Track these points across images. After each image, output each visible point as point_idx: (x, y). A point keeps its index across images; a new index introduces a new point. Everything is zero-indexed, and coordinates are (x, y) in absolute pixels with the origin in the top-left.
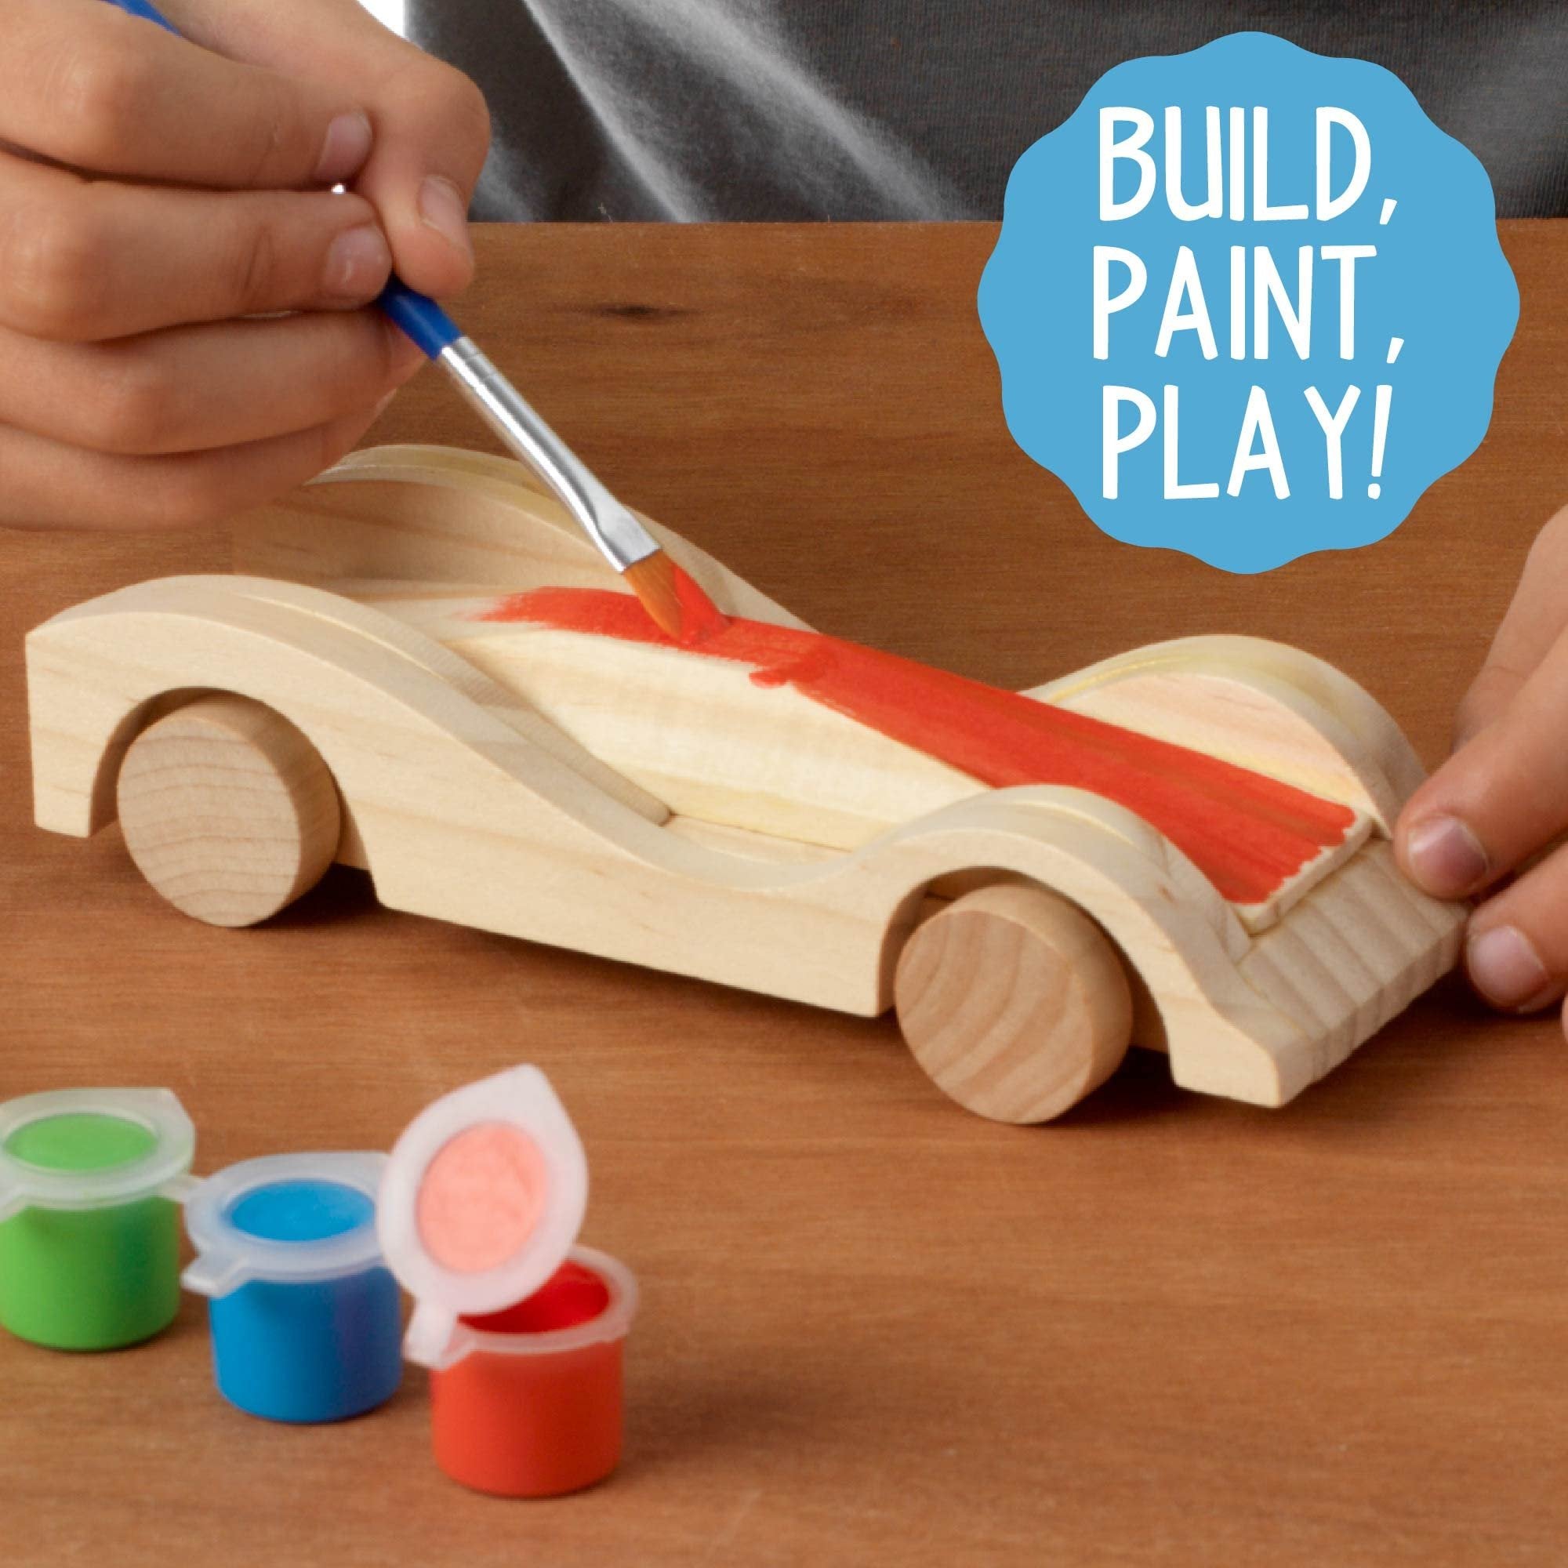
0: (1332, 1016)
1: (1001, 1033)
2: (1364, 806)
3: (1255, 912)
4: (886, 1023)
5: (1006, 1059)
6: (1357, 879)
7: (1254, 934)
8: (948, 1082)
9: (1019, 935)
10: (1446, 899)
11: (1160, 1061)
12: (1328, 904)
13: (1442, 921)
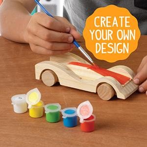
0: (129, 93)
1: (105, 94)
2: (131, 78)
3: (123, 85)
4: (97, 93)
5: (105, 96)
6: (131, 83)
7: (123, 87)
8: (101, 97)
9: (106, 87)
10: (137, 84)
11: (116, 96)
12: (128, 85)
13: (137, 86)
